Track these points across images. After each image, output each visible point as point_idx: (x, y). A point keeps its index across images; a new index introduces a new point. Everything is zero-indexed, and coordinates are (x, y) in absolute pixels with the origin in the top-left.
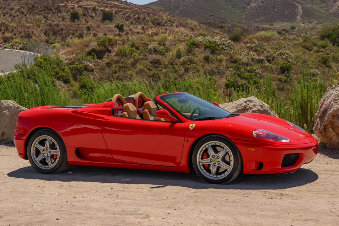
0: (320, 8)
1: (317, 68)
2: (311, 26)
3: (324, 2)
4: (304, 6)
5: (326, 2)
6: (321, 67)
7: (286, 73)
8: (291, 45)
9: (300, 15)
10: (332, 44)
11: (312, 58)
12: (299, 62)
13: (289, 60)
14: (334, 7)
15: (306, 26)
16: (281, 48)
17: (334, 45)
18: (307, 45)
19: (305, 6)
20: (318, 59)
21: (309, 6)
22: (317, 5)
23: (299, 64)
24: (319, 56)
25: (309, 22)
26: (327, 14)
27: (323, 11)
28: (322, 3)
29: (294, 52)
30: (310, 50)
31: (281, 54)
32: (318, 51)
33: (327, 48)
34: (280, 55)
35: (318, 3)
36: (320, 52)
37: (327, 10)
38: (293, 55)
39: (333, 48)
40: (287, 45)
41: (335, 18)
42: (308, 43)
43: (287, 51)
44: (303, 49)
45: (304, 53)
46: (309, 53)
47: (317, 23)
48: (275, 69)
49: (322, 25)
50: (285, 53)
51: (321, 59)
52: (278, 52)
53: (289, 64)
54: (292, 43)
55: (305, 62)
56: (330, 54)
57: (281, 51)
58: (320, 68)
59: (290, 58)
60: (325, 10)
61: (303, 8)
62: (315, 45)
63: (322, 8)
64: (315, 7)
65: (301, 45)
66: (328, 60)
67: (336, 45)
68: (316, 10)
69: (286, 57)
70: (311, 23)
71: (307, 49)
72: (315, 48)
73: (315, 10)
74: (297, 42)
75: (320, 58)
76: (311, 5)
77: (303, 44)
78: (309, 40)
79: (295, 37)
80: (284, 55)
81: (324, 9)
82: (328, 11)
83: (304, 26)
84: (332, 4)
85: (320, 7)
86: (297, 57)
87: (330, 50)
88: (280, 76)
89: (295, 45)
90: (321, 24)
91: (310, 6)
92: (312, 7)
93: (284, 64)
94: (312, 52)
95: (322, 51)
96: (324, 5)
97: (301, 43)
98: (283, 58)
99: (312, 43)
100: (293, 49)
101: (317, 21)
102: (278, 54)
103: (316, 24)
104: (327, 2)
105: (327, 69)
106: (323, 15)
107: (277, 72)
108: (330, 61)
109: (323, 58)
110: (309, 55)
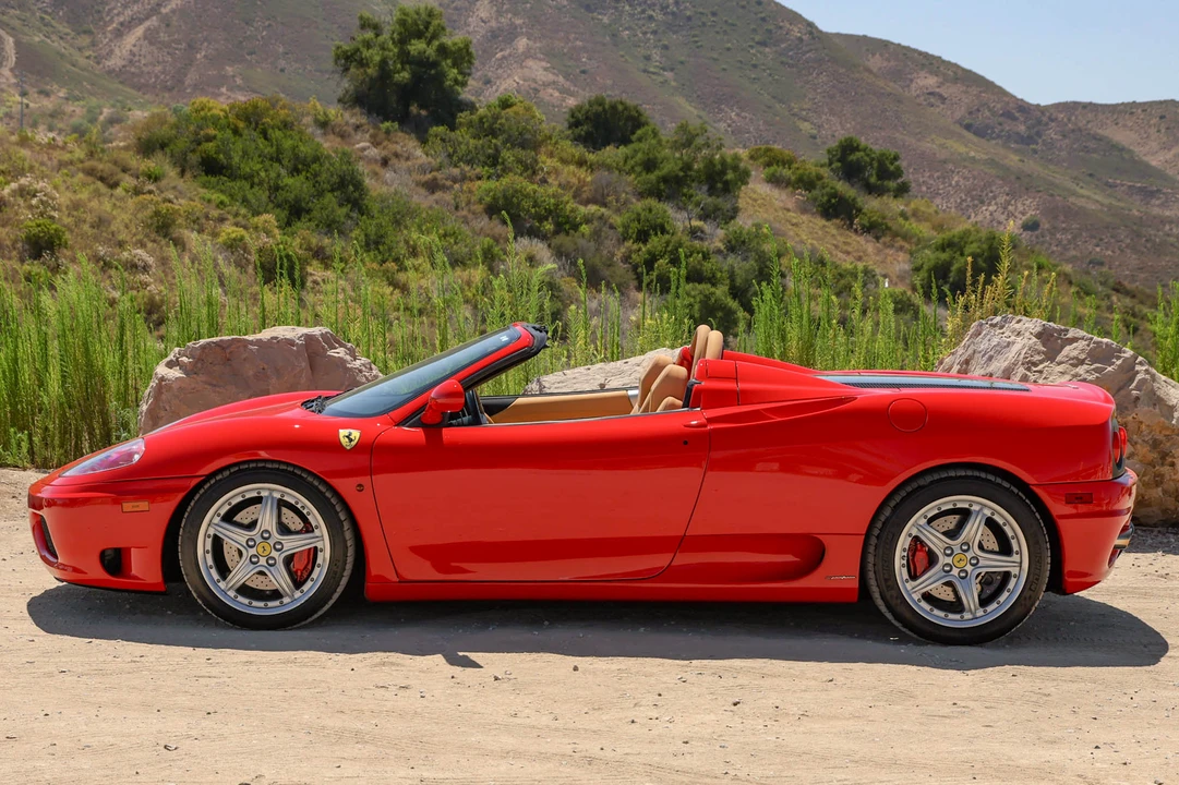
0: (72, 50)
1: (143, 245)
2: (47, 104)
3: (85, 32)
4: (21, 36)
5: (88, 32)
6: (154, 241)
7: (46, 255)
8: (49, 163)
9: (9, 66)
10: (179, 170)
11: (123, 211)
12: (85, 221)
13: (52, 213)
14: (117, 51)
15: (31, 105)
16: (22, 173)
17: (182, 173)
18: (101, 166)
19: (25, 39)
20: (140, 216)
21: (37, 39)
22: (61, 38)
23: (86, 227)
24: (143, 207)
25: (41, 92)
26: (97, 72)
27: (82, 61)
28: (79, 34)
29: (62, 188)
30: (114, 185)
31: (23, 192)
32: (137, 192)
33: (163, 183)
34: (22, 196)
35: (67, 34)
36: (144, 194)
37: (95, 57)
38: (63, 198)
39: (180, 184)
40: (37, 165)
41: (120, 86)
42: (100, 160)
43: (41, 184)
44: (90, 179)
45: (97, 194)
46: (112, 195)
47: (67, 99)
48: (8, 243)
49: (83, 107)
50: (36, 191)
51: (151, 218)
52: (14, 185)
53: (54, 226)
54: (50, 159)
55: (101, 222)
56: (175, 201)
57: (23, 181)
58: (150, 245)
59: (54, 209)
60: (88, 58)
61: (18, 44)
62: (125, 170)
63: (80, 49)
64: (57, 44)
65: (80, 166)
66: (174, 221)
67: (188, 175)
68: (62, 56)
69: (42, 202)
70: (47, 94)
71: (102, 179)
72: (128, 181)
73: (58, 53)
74: (66, 157)
75: (149, 212)
76: (43, 38)
77: (88, 164)
78: (103, 151)
79: (54, 139)
80: (35, 196)
81: (87, 54)
82: (98, 63)
83: (27, 106)
84: (111, 40)
85: (72, 46)
86: (76, 206)
87: (174, 188)
88: (26, 267)
89: (62, 165)
90: (82, 103)
91: (42, 41)
92: (47, 44)
93: (39, 226)
94: (119, 191)
95: (150, 192)
96: (85, 40)
97: (82, 162)
98: (31, 207)
99: (115, 163)
100: (58, 179)
101: (64, 90)
102: (14, 191)
103: (64, 101)
104: (95, 31)
105: (172, 251)
106: (86, 74)
107: (14, 253)
108: (180, 226)
109: (157, 213)
110: (113, 200)
